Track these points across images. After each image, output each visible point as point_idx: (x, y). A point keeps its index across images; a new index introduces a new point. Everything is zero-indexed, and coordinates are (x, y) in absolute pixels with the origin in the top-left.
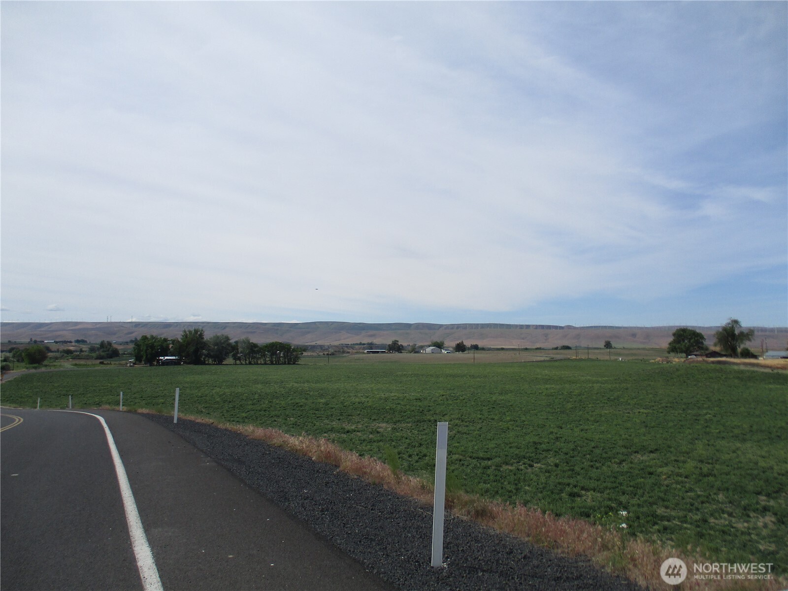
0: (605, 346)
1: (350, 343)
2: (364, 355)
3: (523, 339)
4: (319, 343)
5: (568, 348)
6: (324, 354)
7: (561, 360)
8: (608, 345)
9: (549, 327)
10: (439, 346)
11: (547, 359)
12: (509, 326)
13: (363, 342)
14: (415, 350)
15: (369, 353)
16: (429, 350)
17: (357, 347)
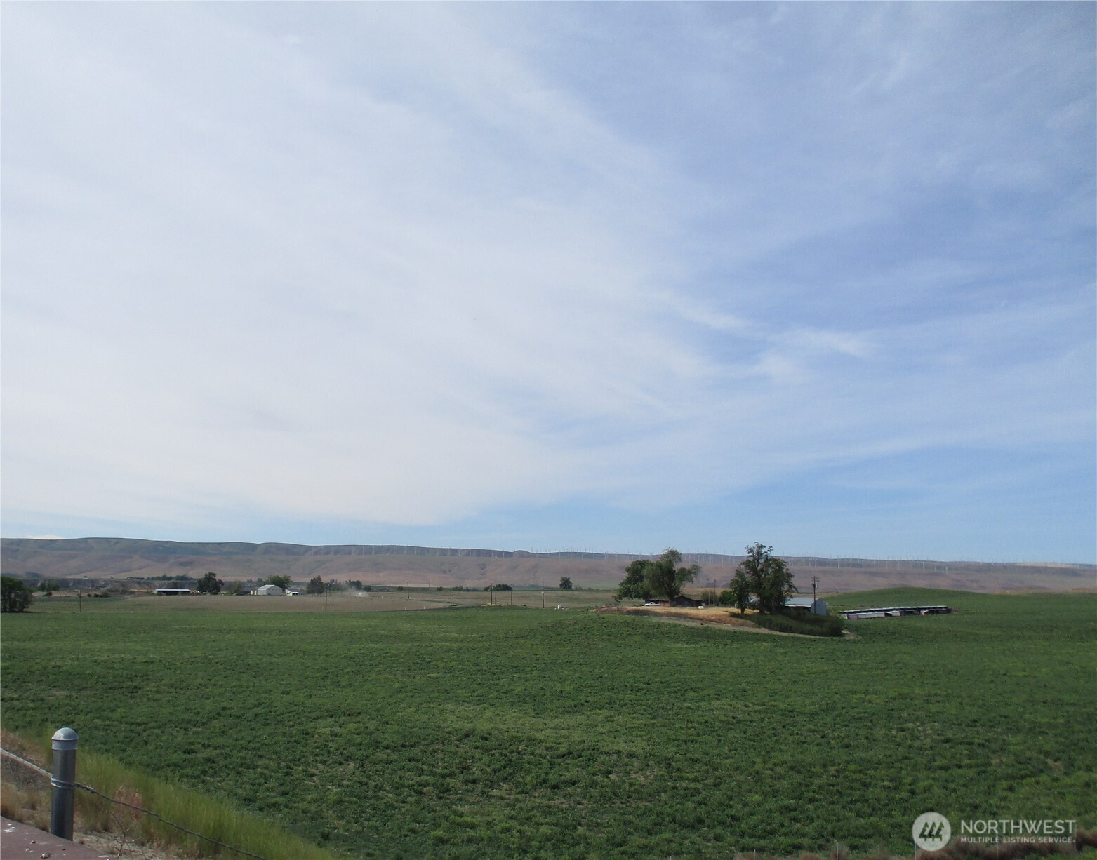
0: (561, 585)
1: (146, 577)
2: (152, 598)
3: (445, 572)
4: (91, 575)
5: (506, 588)
6: (89, 595)
7: (467, 607)
8: (566, 585)
9: (489, 553)
10: (282, 583)
11: (448, 605)
12: (422, 551)
13: (168, 576)
14: (240, 589)
15: (161, 595)
16: (263, 590)
17: (157, 583)
